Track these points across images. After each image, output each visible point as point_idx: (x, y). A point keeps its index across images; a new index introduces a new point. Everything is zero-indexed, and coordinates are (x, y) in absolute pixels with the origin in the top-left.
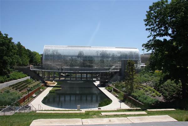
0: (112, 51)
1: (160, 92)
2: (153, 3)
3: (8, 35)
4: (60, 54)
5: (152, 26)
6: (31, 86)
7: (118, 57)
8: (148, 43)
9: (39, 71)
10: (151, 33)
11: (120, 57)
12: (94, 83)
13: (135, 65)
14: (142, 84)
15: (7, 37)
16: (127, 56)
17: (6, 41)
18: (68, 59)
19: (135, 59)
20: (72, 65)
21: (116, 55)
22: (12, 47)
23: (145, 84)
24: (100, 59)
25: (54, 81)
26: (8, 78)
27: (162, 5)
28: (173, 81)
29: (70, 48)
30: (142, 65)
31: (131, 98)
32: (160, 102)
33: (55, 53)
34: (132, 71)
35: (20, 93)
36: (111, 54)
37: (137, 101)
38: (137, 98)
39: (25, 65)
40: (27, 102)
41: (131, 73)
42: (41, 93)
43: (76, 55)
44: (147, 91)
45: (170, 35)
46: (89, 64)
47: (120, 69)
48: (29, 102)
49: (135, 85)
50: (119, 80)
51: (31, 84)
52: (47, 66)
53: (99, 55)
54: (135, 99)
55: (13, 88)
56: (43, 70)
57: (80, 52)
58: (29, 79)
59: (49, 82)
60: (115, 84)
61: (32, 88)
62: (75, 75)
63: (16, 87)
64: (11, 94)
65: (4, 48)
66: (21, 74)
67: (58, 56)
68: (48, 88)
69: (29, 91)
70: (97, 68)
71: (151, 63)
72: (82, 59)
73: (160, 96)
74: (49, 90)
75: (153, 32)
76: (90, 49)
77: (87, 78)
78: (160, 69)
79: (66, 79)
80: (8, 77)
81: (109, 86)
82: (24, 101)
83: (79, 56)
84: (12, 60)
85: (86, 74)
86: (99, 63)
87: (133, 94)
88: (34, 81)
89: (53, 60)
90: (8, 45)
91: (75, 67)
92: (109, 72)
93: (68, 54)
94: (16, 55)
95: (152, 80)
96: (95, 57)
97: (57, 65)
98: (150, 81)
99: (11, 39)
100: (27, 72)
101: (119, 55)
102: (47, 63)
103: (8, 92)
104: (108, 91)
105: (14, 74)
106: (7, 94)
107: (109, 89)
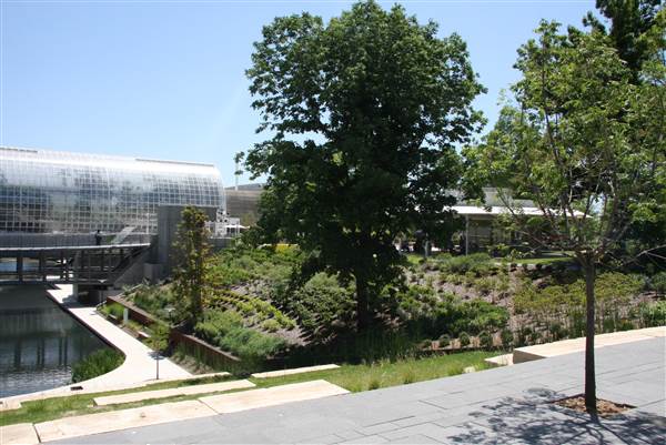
0: (122, 173)
1: (292, 316)
2: (276, 19)
5: (271, 95)
7: (146, 195)
8: (255, 152)
10: (266, 118)
11: (152, 197)
12: (52, 292)
13: (208, 224)
14: (233, 291)
16: (177, 191)
19: (208, 202)
21: (138, 188)
23: (240, 291)
24: (72, 200)
27: (304, 30)
28: (333, 278)
30: (230, 226)
31: (196, 339)
32: (292, 347)
34: (199, 246)
36: (116, 183)
37: (217, 349)
38: (216, 339)
41: (194, 252)
44: (247, 314)
45: (323, 128)
46: (27, 221)
47: (155, 240)
49: (208, 295)
50: (150, 277)
53: (69, 186)
54: (209, 341)
60: (134, 294)
70: (63, 236)
71: (262, 219)
73: (291, 328)
75: (271, 116)
76: (35, 160)
77: (19, 272)
78: (291, 239)
81: (110, 302)
85: (14, 260)
86: (69, 214)
87: (201, 326)
92: (110, 249)
95: (266, 277)
96: (52, 191)
98: (258, 278)
101: (148, 188)
104: (110, 319)
107: (112, 312)
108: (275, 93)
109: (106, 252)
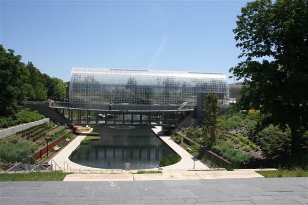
0: (182, 79)
1: (258, 145)
2: (248, 4)
3: (14, 51)
4: (98, 82)
5: (246, 40)
6: (50, 133)
7: (193, 88)
8: (238, 67)
9: (64, 109)
10: (244, 51)
11: (196, 89)
12: (153, 129)
13: (219, 101)
14: (230, 132)
15: (12, 55)
16: (206, 86)
17: (12, 61)
18: (111, 91)
19: (221, 91)
20: (116, 100)
21: (189, 85)
22: (21, 70)
23: (234, 132)
24: (162, 91)
25: (87, 126)
26: (14, 120)
27: (262, 7)
28: (277, 127)
29: (114, 73)
30: (231, 102)
31: (212, 153)
32: (257, 159)
33: (90, 81)
34: (214, 111)
35: (35, 143)
36: (181, 83)
37: (221, 158)
38: (221, 153)
39: (40, 100)
40: (45, 158)
41: (212, 114)
42: (67, 144)
43: (123, 84)
44: (236, 142)
45: (273, 54)
46: (144, 100)
47: (196, 108)
48: (49, 158)
49: (218, 133)
50: (193, 124)
51: (51, 130)
52: (77, 102)
53: (161, 85)
54: (218, 154)
55: (22, 137)
56: (70, 108)
57: (131, 79)
58: (48, 121)
59: (79, 128)
60: (186, 132)
61: (52, 136)
62: (122, 116)
63: (27, 134)
64: (21, 146)
65: (8, 72)
66: (34, 114)
67: (95, 85)
68: (79, 136)
69: (48, 140)
70: (157, 106)
72: (133, 91)
73: (257, 150)
74: (80, 141)
75: (246, 50)
76: (148, 74)
77: (141, 120)
78: (257, 109)
79: (108, 122)
80: (15, 118)
81: (176, 134)
82: (41, 157)
83: (128, 86)
84: (20, 92)
85: (139, 116)
86: (161, 97)
87: (214, 147)
88: (56, 125)
89: (87, 92)
90: (14, 67)
91: (123, 104)
92: (177, 112)
93: (111, 83)
94: (26, 84)
95: (246, 126)
96: (154, 87)
97: (92, 100)
98: (243, 126)
99: (19, 57)
100: (45, 111)
101: (194, 85)
102: (76, 96)
103: (15, 142)
104: (176, 142)
105: (23, 113)
106: (13, 145)
107: (177, 139)
108: (248, 38)
109: (175, 113)
